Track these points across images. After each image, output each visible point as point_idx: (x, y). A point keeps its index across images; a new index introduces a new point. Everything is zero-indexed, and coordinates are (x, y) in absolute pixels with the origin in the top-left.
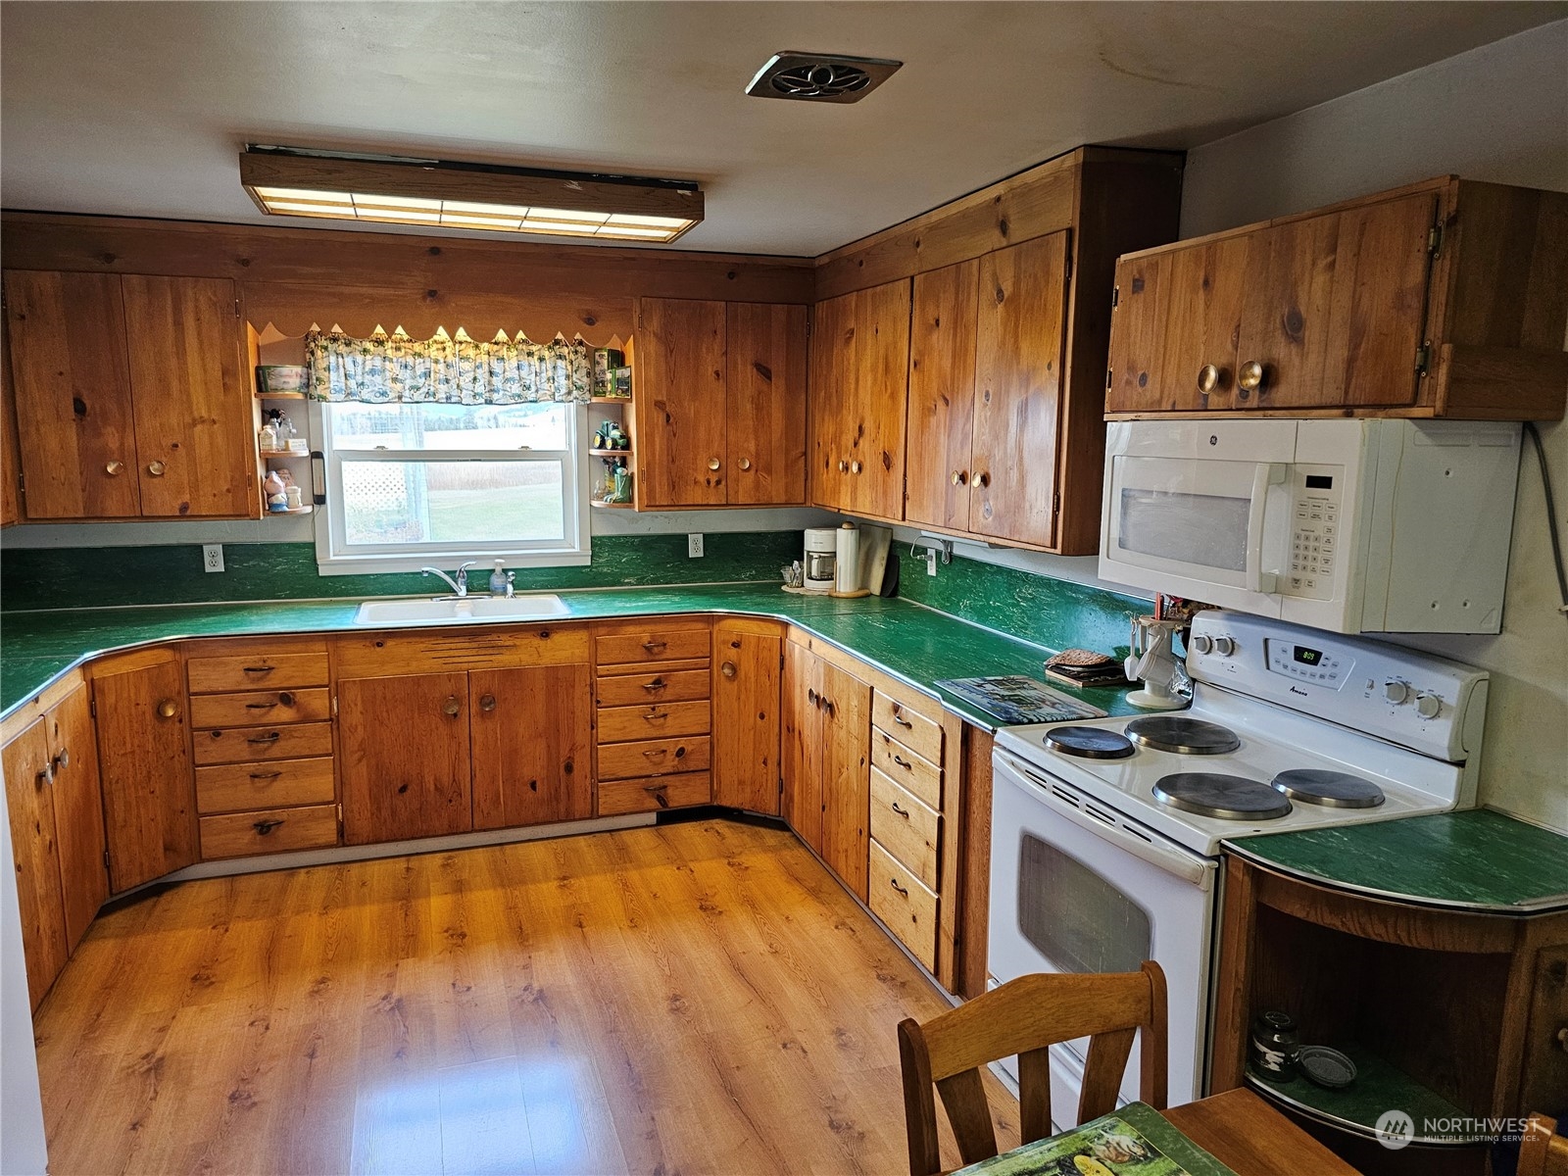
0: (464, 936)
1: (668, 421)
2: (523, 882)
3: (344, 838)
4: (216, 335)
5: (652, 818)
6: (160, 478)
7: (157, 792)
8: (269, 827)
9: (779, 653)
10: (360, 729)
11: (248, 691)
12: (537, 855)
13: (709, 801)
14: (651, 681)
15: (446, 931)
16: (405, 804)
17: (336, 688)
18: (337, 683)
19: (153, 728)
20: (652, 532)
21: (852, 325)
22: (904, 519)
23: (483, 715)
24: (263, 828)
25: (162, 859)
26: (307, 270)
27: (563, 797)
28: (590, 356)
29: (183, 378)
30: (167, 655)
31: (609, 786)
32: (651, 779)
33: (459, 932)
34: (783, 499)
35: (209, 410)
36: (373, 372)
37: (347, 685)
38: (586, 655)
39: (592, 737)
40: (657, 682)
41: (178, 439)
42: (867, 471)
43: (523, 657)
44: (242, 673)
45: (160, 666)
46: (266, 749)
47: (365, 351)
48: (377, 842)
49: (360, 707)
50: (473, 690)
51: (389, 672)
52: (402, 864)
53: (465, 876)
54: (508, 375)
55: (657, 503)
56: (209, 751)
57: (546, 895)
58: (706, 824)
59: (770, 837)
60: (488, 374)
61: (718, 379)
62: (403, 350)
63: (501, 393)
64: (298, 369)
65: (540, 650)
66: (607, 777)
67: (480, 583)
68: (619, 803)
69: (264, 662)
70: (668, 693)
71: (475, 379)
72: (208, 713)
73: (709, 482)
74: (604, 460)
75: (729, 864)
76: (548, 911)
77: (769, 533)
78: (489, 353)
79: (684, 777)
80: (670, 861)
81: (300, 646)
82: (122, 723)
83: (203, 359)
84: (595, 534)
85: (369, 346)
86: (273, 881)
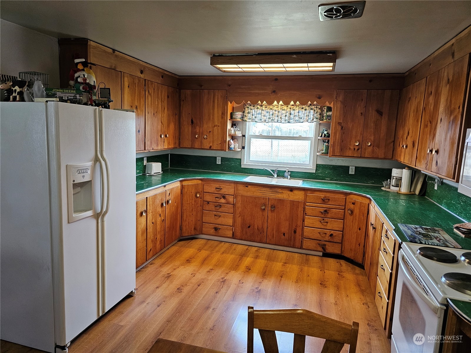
0: (250, 269)
1: (342, 129)
2: (273, 261)
3: (234, 237)
4: (221, 104)
5: (321, 254)
6: (206, 140)
7: (194, 214)
8: (217, 229)
9: (367, 208)
10: (240, 208)
11: (216, 193)
12: (282, 255)
13: (340, 253)
14: (323, 210)
15: (246, 267)
16: (249, 231)
17: (235, 196)
18: (236, 195)
19: (194, 199)
20: (337, 164)
21: (410, 96)
22: (415, 166)
23: (272, 211)
24: (216, 229)
25: (193, 231)
26: (244, 87)
27: (293, 240)
28: (321, 109)
29: (213, 115)
30: (200, 182)
31: (307, 240)
32: (321, 241)
33: (249, 268)
34: (383, 156)
35: (218, 124)
36: (259, 114)
37: (238, 196)
38: (303, 199)
39: (303, 224)
40: (325, 211)
41: (211, 130)
42: (408, 148)
43: (284, 196)
44: (215, 189)
45: (198, 184)
46: (218, 209)
47: (258, 108)
48: (242, 240)
49: (240, 202)
50: (270, 203)
51: (249, 194)
52: (246, 247)
53: (260, 255)
54: (295, 114)
55: (335, 155)
56: (207, 207)
57: (278, 266)
58: (338, 260)
59: (358, 270)
60: (289, 114)
61: (362, 115)
62: (267, 108)
63: (293, 119)
64: (241, 113)
65: (290, 195)
66: (306, 237)
67: (281, 174)
68: (310, 246)
69: (220, 187)
70: (329, 215)
71: (286, 116)
72: (208, 198)
73: (354, 149)
74: (323, 141)
75: (338, 274)
76: (275, 270)
77: (381, 169)
78: (290, 108)
79: (332, 243)
80: (320, 267)
81: (228, 184)
82: (187, 196)
83: (218, 110)
84: (317, 163)
85: (259, 106)
86: (216, 243)
